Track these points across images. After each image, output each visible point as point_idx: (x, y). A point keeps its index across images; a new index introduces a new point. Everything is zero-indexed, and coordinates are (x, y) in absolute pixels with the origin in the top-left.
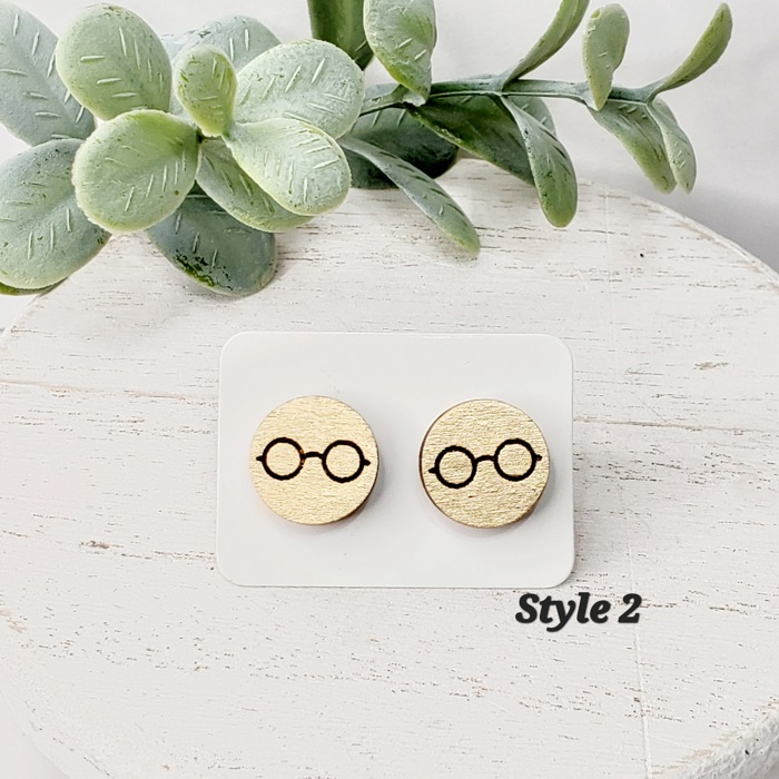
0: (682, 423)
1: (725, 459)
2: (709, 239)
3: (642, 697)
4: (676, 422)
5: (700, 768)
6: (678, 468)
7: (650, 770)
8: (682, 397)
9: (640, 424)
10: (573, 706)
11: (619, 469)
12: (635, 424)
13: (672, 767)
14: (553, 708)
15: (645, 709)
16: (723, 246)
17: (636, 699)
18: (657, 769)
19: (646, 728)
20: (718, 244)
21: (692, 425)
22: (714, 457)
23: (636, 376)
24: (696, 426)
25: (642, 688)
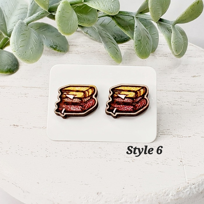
0: (189, 91)
1: (202, 99)
2: (192, 46)
3: (183, 160)
4: (187, 91)
5: (202, 179)
6: (188, 102)
7: (187, 179)
8: (188, 84)
9: (176, 91)
10: (162, 163)
11: (171, 103)
12: (175, 91)
13: (193, 179)
14: (156, 164)
15: (184, 164)
16: (197, 47)
17: (181, 161)
18: (189, 179)
19: (185, 168)
20: (195, 47)
21: (191, 91)
22: (199, 99)
23: (174, 79)
24: (193, 91)
25: (183, 158)
